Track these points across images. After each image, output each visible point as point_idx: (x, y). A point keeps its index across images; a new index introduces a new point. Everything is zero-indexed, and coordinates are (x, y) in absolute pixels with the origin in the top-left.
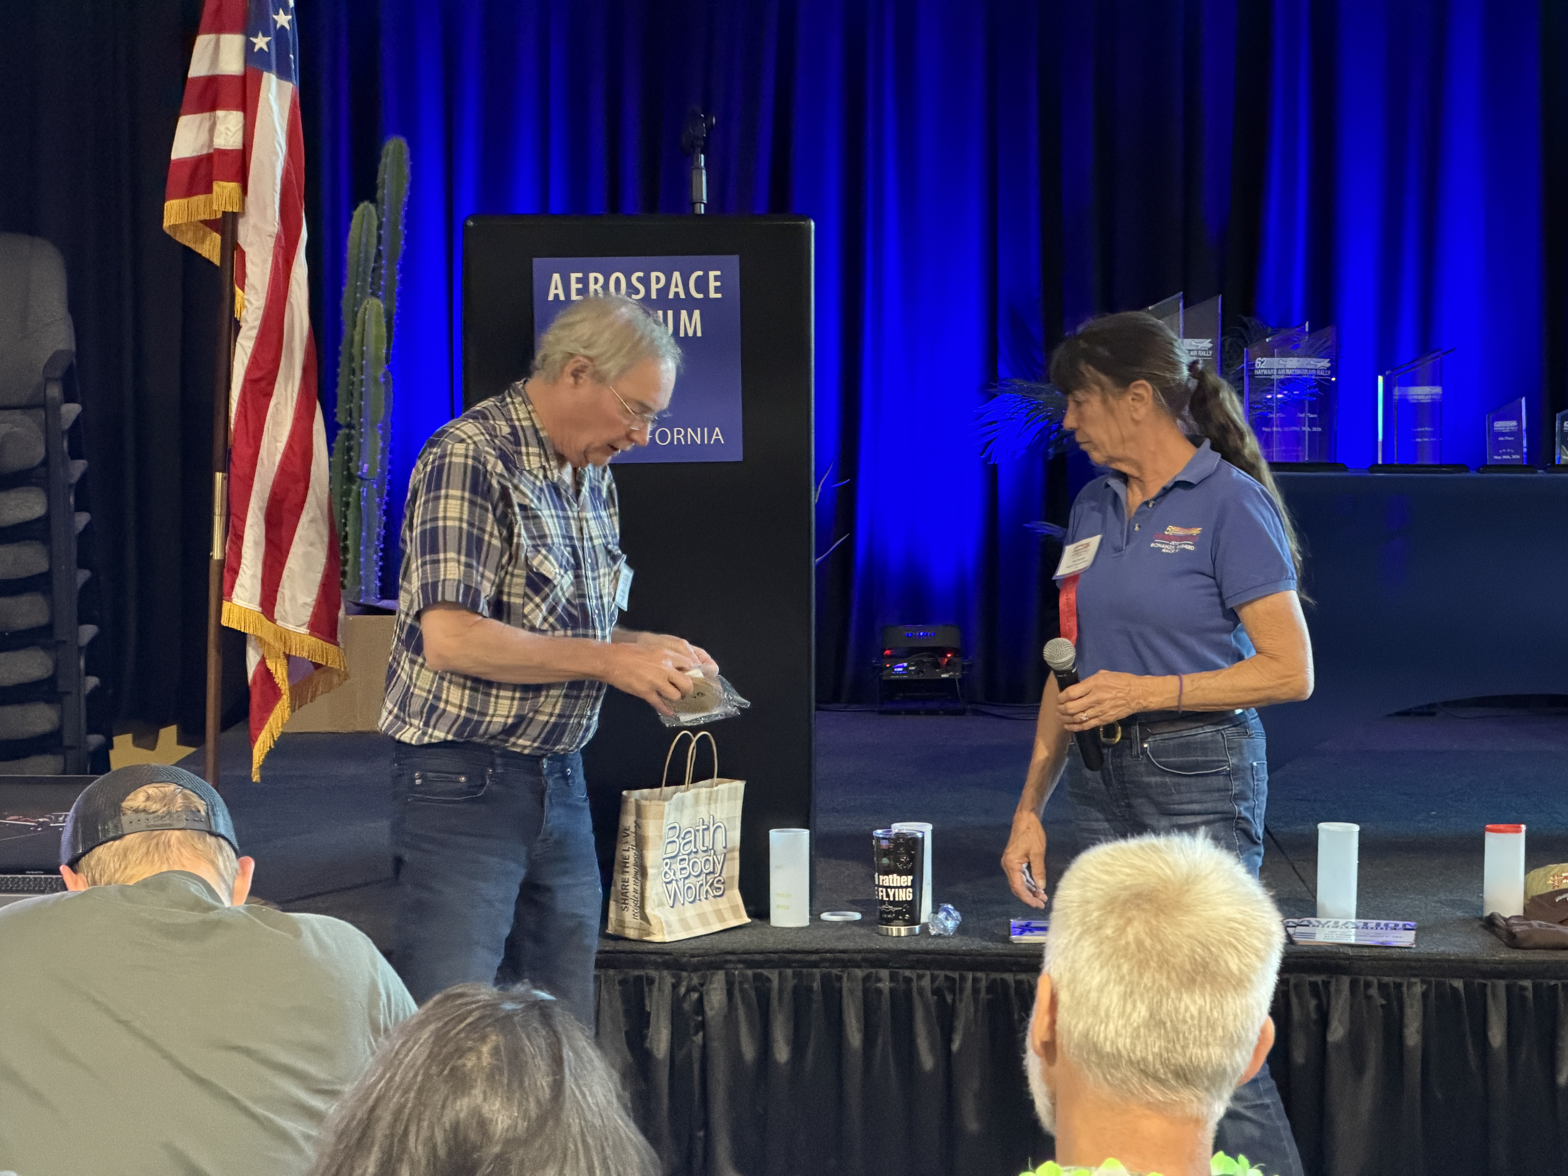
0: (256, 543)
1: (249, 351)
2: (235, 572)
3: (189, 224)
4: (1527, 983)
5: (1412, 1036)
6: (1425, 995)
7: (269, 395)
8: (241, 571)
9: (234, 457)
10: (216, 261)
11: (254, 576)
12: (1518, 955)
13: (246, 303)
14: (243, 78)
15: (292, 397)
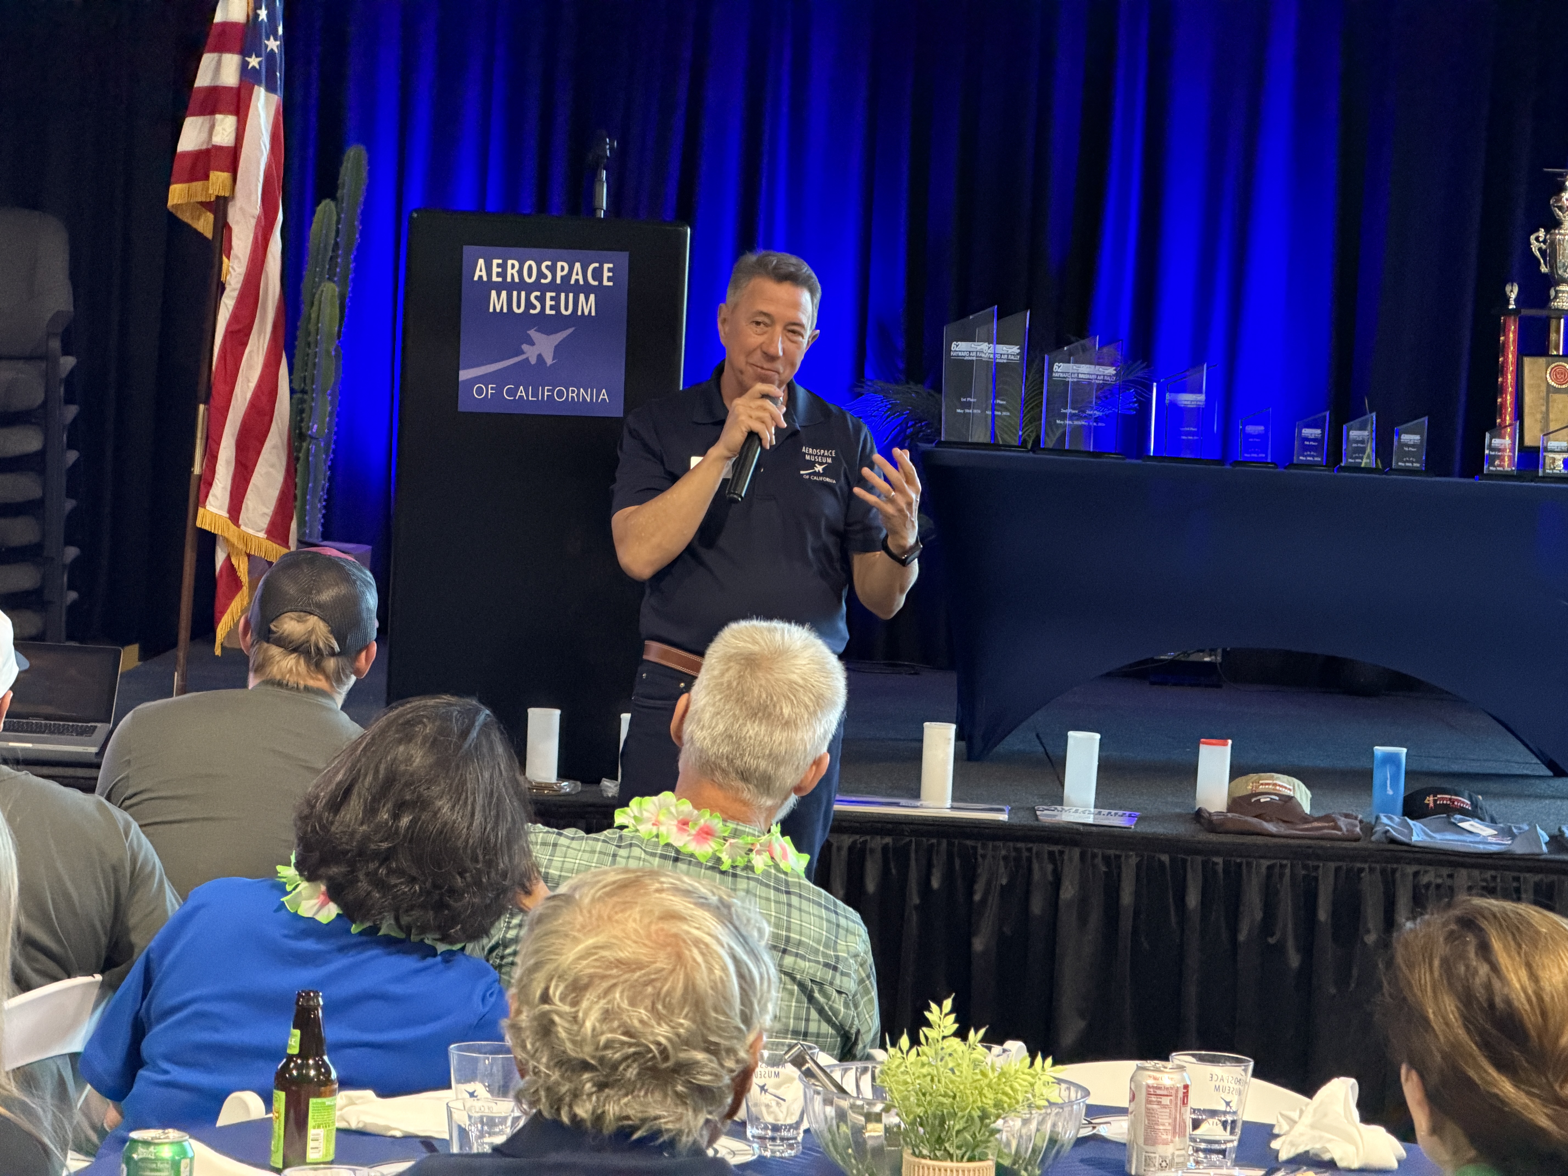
0: (228, 462)
1: (231, 308)
2: (210, 485)
3: (187, 204)
4: (1219, 860)
5: (1127, 897)
6: (1139, 866)
7: (245, 344)
8: (214, 484)
9: (214, 392)
10: (209, 234)
11: (224, 488)
12: (1213, 837)
13: (230, 269)
14: (239, 90)
15: (263, 347)
